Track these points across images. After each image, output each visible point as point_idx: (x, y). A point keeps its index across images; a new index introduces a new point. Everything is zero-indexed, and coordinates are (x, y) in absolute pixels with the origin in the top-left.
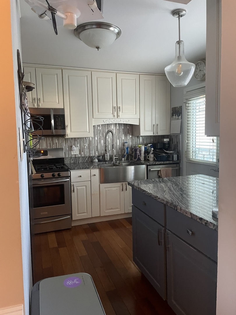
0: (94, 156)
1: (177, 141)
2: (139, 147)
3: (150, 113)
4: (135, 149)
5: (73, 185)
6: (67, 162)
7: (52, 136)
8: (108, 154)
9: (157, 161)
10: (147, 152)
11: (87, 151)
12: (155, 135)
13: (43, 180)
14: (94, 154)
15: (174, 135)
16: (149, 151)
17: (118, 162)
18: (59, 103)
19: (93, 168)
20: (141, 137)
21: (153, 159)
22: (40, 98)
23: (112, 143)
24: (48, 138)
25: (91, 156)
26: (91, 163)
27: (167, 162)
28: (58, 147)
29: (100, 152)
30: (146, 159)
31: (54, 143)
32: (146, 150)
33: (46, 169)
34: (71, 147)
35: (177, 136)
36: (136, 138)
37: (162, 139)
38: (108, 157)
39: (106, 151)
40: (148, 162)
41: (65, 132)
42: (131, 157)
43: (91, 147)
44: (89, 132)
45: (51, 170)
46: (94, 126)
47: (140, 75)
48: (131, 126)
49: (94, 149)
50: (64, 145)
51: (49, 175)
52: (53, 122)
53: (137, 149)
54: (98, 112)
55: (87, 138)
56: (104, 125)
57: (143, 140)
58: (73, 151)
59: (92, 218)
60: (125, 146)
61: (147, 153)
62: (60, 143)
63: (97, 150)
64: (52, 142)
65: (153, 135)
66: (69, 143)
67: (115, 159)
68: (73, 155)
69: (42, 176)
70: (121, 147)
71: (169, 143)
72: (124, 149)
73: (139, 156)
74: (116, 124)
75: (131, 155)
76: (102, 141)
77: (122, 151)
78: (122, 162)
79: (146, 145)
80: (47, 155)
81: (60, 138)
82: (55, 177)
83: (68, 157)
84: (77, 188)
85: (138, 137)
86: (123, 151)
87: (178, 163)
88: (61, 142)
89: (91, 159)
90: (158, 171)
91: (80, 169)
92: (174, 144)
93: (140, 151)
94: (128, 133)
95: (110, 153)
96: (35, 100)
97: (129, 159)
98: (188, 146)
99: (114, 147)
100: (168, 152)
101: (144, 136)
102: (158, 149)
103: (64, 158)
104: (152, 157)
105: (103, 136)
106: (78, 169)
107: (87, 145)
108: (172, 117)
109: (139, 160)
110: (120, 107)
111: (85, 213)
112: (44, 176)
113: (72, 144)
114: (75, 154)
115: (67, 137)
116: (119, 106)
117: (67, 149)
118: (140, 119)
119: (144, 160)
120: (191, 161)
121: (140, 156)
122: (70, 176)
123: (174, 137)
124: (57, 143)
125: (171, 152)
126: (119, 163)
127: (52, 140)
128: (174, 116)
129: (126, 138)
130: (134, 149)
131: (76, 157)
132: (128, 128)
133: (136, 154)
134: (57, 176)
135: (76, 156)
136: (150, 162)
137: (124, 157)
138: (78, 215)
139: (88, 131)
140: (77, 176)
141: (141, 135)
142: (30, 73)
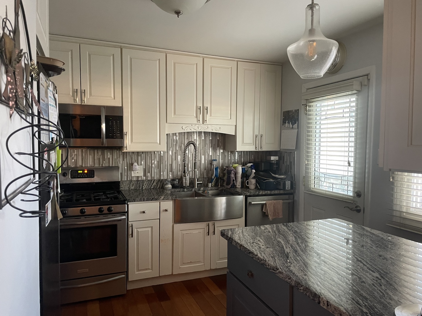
0: (166, 180)
1: (291, 161)
2: (234, 167)
3: (252, 118)
4: (228, 170)
5: (132, 226)
6: (124, 187)
7: (103, 148)
8: (188, 177)
9: (261, 189)
10: (245, 175)
11: (155, 171)
12: (258, 150)
13: (83, 218)
14: (166, 176)
15: (286, 152)
16: (248, 173)
17: (202, 189)
18: (114, 99)
19: (163, 199)
20: (237, 153)
21: (255, 186)
22: (84, 90)
23: (194, 160)
24: (96, 151)
25: (162, 180)
26: (161, 190)
27: (276, 192)
28: (111, 165)
29: (175, 174)
30: (245, 186)
31: (106, 158)
32: (244, 172)
33: (90, 199)
34: (132, 164)
35: (290, 153)
36: (229, 153)
37: (268, 157)
38: (187, 182)
39: (184, 172)
40: (248, 191)
41: (123, 143)
42: (221, 182)
43: (162, 165)
44: (160, 144)
45: (97, 202)
46: (167, 135)
47: (239, 62)
48: (223, 136)
49: (166, 168)
50: (121, 162)
51: (94, 209)
52: (103, 126)
53: (231, 171)
54: (175, 114)
55: (156, 152)
56: (183, 134)
57: (240, 156)
58: (133, 171)
59: (160, 277)
60: (213, 165)
61: (246, 177)
62: (115, 159)
63: (171, 171)
64: (102, 156)
65: (255, 150)
66: (128, 160)
67: (198, 184)
68: (134, 177)
69: (82, 212)
70: (208, 167)
71: (278, 162)
72: (211, 170)
73: (234, 180)
74: (200, 133)
75: (222, 179)
76: (179, 156)
77: (208, 173)
78: (209, 189)
79: (244, 164)
80: (94, 177)
81: (116, 150)
82: (103, 213)
83: (126, 180)
84: (137, 230)
85: (233, 152)
86: (211, 172)
87: (292, 194)
88: (115, 157)
89: (162, 183)
90: (263, 205)
91: (142, 200)
92: (285, 164)
93: (236, 174)
94: (218, 146)
95: (191, 176)
96: (77, 92)
97: (218, 185)
98: (307, 169)
99: (197, 166)
100: (277, 176)
101: (241, 151)
102: (262, 171)
103: (119, 182)
104: (254, 183)
105: (180, 150)
106: (140, 201)
107: (156, 162)
108: (283, 125)
109: (233, 187)
110: (207, 107)
111: (149, 269)
112: (85, 212)
113: (133, 160)
114: (137, 175)
115: (125, 150)
116: (205, 105)
117: (126, 168)
118: (236, 126)
119: (241, 188)
120: (312, 191)
121: (235, 182)
122: (127, 212)
123: (286, 154)
124: (109, 158)
125: (283, 176)
126: (204, 191)
127: (103, 154)
128: (287, 124)
129: (215, 153)
130: (226, 170)
131: (138, 181)
132: (218, 139)
133: (229, 177)
134: (106, 211)
135: (138, 179)
136: (251, 191)
137: (211, 182)
138: (137, 273)
139: (158, 142)
140: (139, 212)
141: (238, 150)
142: (72, 51)
